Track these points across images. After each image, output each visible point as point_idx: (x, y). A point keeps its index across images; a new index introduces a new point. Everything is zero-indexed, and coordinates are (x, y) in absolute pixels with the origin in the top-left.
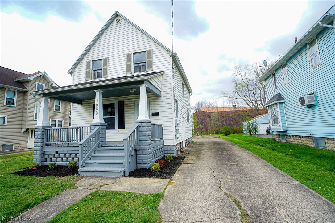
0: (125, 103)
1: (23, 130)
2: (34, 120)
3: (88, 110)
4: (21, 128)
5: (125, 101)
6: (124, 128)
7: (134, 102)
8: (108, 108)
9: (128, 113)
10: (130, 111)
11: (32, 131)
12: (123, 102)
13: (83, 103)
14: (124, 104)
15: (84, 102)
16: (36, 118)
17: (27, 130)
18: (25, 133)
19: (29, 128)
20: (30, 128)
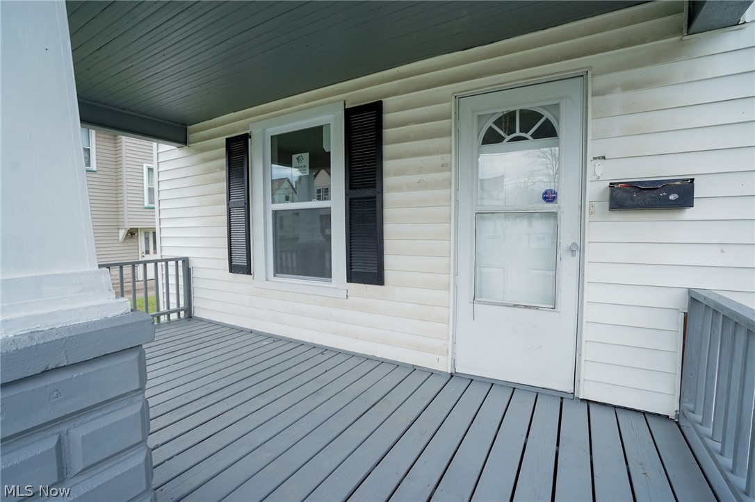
0: (387, 117)
1: (122, 233)
2: (146, 208)
3: (209, 171)
4: (116, 227)
5: (388, 103)
6: (377, 278)
7: (448, 106)
8: (294, 157)
9: (410, 187)
10: (420, 171)
11: (146, 234)
12: (375, 109)
13: (191, 137)
14: (378, 126)
15: (195, 132)
16: (151, 200)
17: (132, 233)
18: (127, 241)
19: (137, 229)
20: (141, 228)
